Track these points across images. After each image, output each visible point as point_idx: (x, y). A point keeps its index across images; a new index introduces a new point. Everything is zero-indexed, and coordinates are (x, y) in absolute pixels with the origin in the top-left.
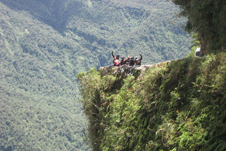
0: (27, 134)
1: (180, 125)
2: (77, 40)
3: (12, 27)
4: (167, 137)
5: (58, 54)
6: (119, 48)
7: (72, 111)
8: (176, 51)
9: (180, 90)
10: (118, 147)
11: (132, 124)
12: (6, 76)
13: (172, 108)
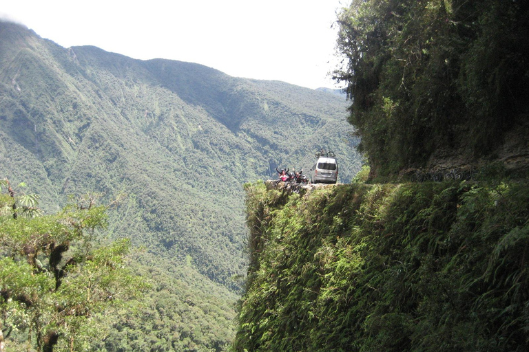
0: (189, 230)
1: (339, 251)
2: (249, 142)
3: (186, 122)
4: (325, 261)
5: (229, 154)
6: (290, 154)
7: (237, 212)
8: (348, 163)
9: (343, 216)
10: (275, 263)
11: (292, 242)
12: (175, 170)
13: (333, 232)
